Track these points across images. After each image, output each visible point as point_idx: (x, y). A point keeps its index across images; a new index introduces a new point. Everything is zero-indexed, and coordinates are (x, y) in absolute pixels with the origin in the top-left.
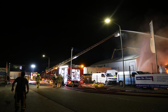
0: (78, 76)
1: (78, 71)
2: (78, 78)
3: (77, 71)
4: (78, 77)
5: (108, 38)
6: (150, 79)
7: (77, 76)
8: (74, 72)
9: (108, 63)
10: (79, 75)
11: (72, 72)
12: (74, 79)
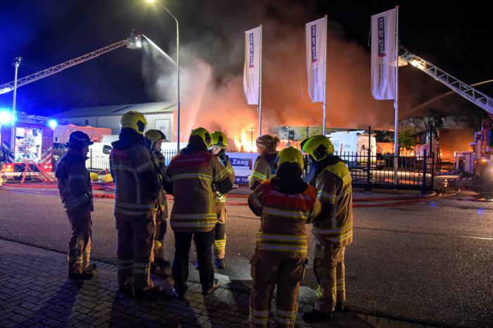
0: (36, 148)
1: (35, 134)
2: (36, 154)
3: (30, 132)
4: (35, 152)
5: (108, 49)
6: (244, 165)
7: (33, 150)
8: (22, 138)
9: (98, 116)
10: (38, 146)
11: (17, 135)
12: (22, 157)
